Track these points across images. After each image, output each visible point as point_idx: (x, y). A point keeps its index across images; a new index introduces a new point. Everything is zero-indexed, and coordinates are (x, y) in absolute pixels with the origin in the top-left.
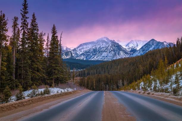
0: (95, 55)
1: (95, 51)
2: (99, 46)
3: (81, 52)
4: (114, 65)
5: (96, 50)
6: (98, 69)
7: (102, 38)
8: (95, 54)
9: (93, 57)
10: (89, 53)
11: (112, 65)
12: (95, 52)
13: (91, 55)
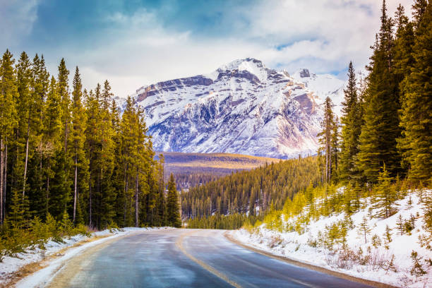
0: (209, 130)
1: (208, 115)
2: (226, 94)
3: (152, 116)
4: (270, 182)
5: (213, 112)
6: (220, 195)
7: (238, 62)
8: (207, 127)
9: (201, 141)
10: (183, 125)
11: (264, 183)
12: (207, 117)
13: (193, 129)
